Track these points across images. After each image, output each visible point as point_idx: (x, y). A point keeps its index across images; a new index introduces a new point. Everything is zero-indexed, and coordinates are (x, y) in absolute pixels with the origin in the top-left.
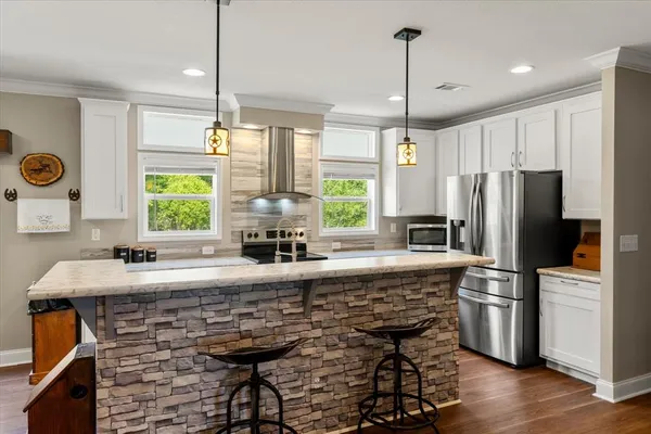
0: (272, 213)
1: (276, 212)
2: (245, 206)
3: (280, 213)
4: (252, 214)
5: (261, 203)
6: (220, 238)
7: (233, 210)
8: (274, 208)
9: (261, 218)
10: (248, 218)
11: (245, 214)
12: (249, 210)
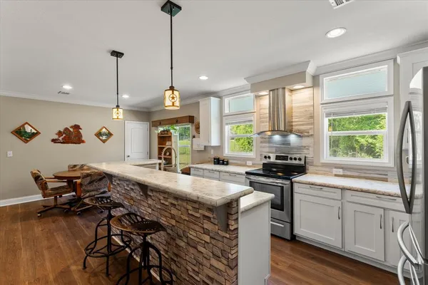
0: (283, 144)
1: (287, 143)
2: (267, 140)
3: (289, 144)
4: (271, 145)
5: (277, 138)
6: (254, 157)
7: (261, 142)
8: (286, 141)
9: (276, 147)
10: (269, 147)
11: (267, 145)
12: (269, 142)
